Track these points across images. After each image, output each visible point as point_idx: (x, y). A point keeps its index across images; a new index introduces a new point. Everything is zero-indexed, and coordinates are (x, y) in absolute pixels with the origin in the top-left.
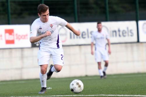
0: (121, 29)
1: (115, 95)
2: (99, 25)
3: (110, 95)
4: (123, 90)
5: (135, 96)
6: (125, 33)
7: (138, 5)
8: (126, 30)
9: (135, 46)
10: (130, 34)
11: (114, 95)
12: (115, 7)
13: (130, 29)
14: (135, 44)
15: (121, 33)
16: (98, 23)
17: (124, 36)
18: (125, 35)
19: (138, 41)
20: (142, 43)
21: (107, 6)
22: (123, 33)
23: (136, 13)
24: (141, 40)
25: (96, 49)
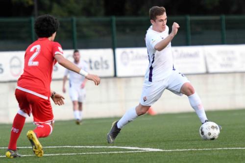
0: (94, 60)
1: (84, 147)
2: (77, 53)
3: (77, 147)
4: (95, 140)
5: (110, 147)
6: (99, 64)
7: (114, 28)
8: (99, 60)
9: (111, 83)
10: (105, 66)
11: (82, 147)
12: (85, 30)
13: (104, 59)
14: (111, 80)
15: (93, 65)
16: (76, 51)
17: (97, 69)
18: (98, 67)
19: (115, 76)
20: (120, 78)
21: (75, 29)
22: (95, 65)
23: (113, 38)
24: (119, 74)
25: (70, 86)
